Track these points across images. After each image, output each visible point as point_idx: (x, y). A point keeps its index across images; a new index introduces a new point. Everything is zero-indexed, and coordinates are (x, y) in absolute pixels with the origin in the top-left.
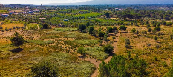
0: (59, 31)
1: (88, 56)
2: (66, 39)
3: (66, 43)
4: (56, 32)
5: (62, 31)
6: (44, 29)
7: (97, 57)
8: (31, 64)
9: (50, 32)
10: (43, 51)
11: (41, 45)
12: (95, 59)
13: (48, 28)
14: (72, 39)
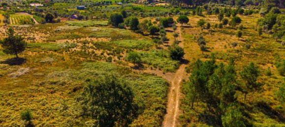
0: (76, 27)
1: (145, 65)
2: (95, 40)
3: (98, 46)
4: (72, 28)
5: (82, 27)
6: (47, 24)
7: (162, 67)
8: (55, 83)
9: (61, 28)
10: (64, 60)
11: (55, 51)
12: (160, 69)
13: (54, 22)
14: (105, 40)
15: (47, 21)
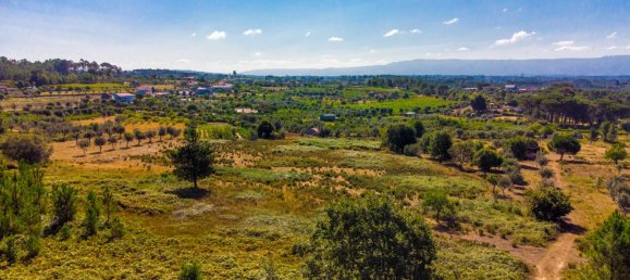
0: (314, 148)
2: (350, 172)
3: (355, 182)
4: (306, 149)
5: (326, 148)
6: (259, 140)
8: (257, 235)
9: (283, 148)
10: (283, 199)
11: (268, 183)
13: (273, 138)
14: (371, 173)
15: (260, 136)
